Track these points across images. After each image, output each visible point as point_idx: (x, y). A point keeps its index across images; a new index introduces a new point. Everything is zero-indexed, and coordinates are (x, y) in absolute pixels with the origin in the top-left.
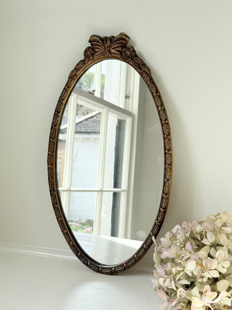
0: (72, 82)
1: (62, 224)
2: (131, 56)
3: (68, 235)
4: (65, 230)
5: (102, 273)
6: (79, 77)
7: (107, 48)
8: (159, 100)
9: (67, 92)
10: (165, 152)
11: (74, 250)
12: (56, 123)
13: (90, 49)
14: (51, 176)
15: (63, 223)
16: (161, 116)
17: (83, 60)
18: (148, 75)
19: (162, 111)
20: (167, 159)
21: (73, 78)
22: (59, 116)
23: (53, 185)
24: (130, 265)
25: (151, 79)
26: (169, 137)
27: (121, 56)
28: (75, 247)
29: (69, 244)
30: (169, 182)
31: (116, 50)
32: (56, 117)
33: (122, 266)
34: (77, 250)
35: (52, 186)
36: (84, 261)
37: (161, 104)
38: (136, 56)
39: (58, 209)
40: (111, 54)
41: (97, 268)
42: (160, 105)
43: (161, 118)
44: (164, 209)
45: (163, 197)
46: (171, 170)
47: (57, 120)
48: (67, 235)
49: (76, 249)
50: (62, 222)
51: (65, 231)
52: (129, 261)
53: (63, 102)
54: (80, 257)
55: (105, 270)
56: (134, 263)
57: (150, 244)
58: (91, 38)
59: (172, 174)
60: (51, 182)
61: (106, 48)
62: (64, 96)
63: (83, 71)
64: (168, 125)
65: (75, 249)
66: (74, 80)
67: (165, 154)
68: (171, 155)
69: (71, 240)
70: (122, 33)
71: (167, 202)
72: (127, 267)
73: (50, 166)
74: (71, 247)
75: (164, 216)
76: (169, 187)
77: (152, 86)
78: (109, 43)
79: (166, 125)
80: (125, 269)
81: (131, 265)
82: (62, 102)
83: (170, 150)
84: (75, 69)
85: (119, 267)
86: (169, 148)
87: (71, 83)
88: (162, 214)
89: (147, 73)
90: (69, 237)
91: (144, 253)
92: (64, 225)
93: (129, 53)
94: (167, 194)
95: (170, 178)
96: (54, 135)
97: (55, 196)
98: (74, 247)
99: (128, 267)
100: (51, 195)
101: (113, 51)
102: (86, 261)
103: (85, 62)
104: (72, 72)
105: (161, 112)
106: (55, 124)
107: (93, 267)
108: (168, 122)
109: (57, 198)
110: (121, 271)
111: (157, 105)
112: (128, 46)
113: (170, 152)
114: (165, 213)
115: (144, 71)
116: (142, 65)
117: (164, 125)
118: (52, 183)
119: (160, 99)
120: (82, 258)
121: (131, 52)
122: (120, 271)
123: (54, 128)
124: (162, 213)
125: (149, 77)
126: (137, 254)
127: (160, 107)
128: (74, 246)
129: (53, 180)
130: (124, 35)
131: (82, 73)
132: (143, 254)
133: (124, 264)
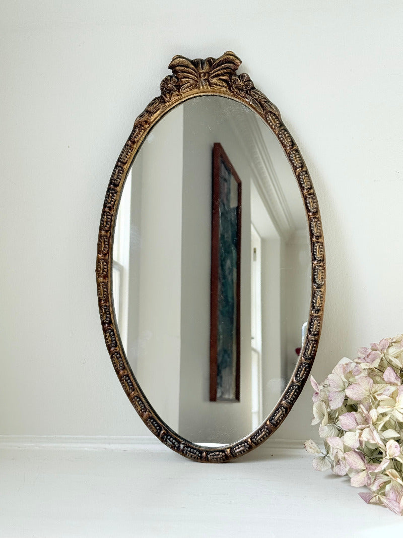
0: (141, 133)
1: (129, 381)
2: (246, 88)
3: (141, 400)
4: (133, 391)
5: (207, 460)
6: (152, 125)
7: (204, 76)
8: (298, 156)
9: (132, 151)
10: (311, 241)
11: (154, 425)
12: (112, 203)
13: (174, 78)
14: (104, 297)
15: (129, 379)
16: (302, 182)
17: (161, 97)
18: (277, 118)
19: (304, 175)
20: (316, 252)
21: (143, 126)
22: (117, 192)
23: (109, 312)
25: (282, 124)
26: (317, 216)
27: (229, 89)
28: (155, 420)
29: (141, 416)
30: (322, 290)
31: (220, 79)
32: (112, 193)
33: (244, 443)
34: (159, 425)
35: (107, 315)
36: (173, 443)
37: (301, 163)
38: (253, 88)
39: (119, 354)
40: (210, 86)
41: (198, 453)
42: (300, 165)
43: (303, 185)
44: (314, 335)
45: (313, 315)
46: (324, 269)
47: (113, 199)
48: (138, 399)
49: (157, 423)
50: (127, 378)
51: (133, 393)
52: (258, 433)
53: (125, 167)
54: (165, 437)
55: (213, 455)
56: (267, 436)
57: (294, 399)
58: (173, 61)
59: (325, 276)
60: (105, 307)
61: (202, 75)
62: (126, 157)
63: (159, 114)
64: (314, 196)
65: (154, 423)
66: (145, 130)
67: (313, 244)
68: (322, 244)
69: (145, 407)
70: (228, 52)
71: (319, 323)
72: (255, 443)
73: (101, 279)
74: (145, 421)
75: (316, 348)
76: (322, 297)
77: (285, 135)
78: (206, 67)
79: (312, 196)
80: (250, 448)
81: (261, 440)
82: (122, 168)
83: (321, 236)
84: (146, 111)
85: (240, 446)
86: (318, 234)
87: (140, 136)
88: (313, 344)
89: (275, 115)
90: (143, 403)
91: (283, 415)
92: (131, 382)
93: (242, 84)
94: (320, 309)
95: (323, 283)
96: (108, 224)
97: (114, 332)
98: (152, 420)
99: (257, 444)
100: (105, 330)
101: (214, 80)
102: (176, 443)
103: (164, 99)
104: (141, 116)
105: (302, 176)
106: (110, 205)
107: (190, 451)
108: (314, 192)
109: (116, 335)
110: (244, 452)
111: (295, 164)
112: (239, 72)
113: (320, 240)
114: (317, 341)
115: (270, 112)
116: (265, 102)
117: (309, 196)
118: (106, 309)
119: (299, 155)
120: (169, 437)
121: (245, 82)
122: (241, 453)
123: (109, 213)
124: (313, 342)
125: (279, 120)
126: (272, 419)
127: (299, 168)
128: (151, 418)
129: (107, 304)
130: (232, 55)
131: (158, 118)
132: (282, 418)
133: (248, 439)
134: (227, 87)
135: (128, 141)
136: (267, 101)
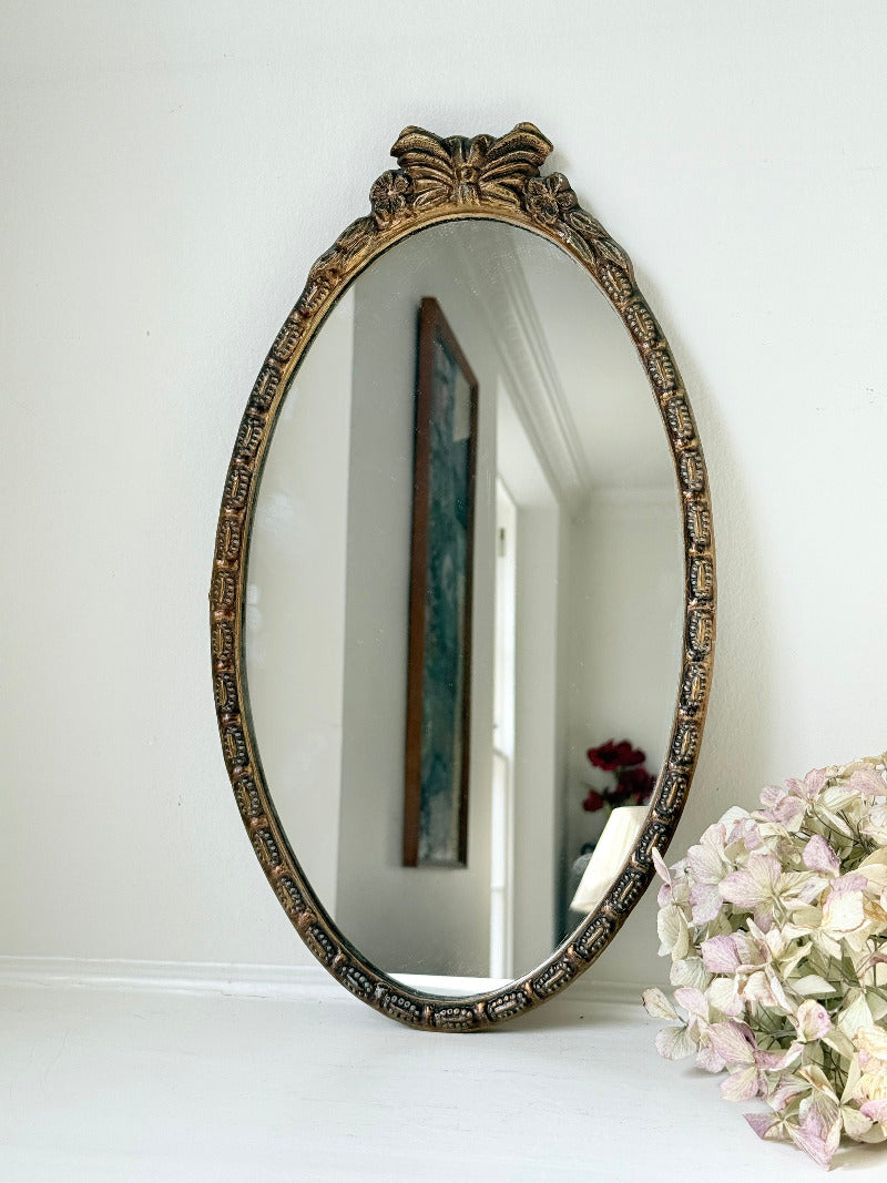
0: (323, 297)
1: (270, 842)
2: (560, 207)
3: (294, 885)
4: (279, 864)
5: (433, 1026)
6: (348, 278)
7: (468, 175)
8: (666, 364)
9: (301, 334)
10: (687, 554)
11: (320, 941)
12: (253, 448)
13: (401, 178)
14: (226, 655)
15: (271, 837)
16: (673, 423)
17: (371, 218)
18: (625, 276)
19: (679, 406)
20: (696, 579)
21: (327, 281)
22: (263, 425)
23: (235, 687)
24: (551, 986)
25: (634, 292)
26: (703, 500)
27: (523, 208)
28: (322, 931)
29: (294, 919)
30: (705, 665)
31: (502, 184)
32: (253, 426)
33: (516, 993)
34: (330, 942)
35: (228, 693)
36: (361, 985)
37: (672, 380)
38: (576, 207)
39: (253, 781)
40: (481, 199)
41: (413, 1008)
42: (670, 384)
43: (675, 429)
44: (682, 763)
45: (682, 720)
46: (712, 618)
47: (255, 439)
48: (289, 883)
49: (326, 937)
50: (267, 835)
51: (278, 868)
52: (548, 972)
53: (284, 370)
54: (344, 969)
55: (446, 1016)
56: (566, 980)
57: (630, 902)
58: (401, 138)
59: (714, 634)
60: (226, 677)
61: (463, 173)
62: (288, 348)
63: (365, 257)
64: (698, 454)
65: (322, 936)
66: (331, 290)
67: (690, 561)
68: (711, 563)
69: (303, 902)
70: (525, 123)
71: (696, 737)
72: (539, 994)
73: (219, 615)
74: (302, 933)
75: (686, 792)
76: (704, 681)
77: (640, 315)
78: (474, 157)
79: (693, 454)
80: (529, 1003)
81: (554, 989)
82: (277, 372)
83: (709, 545)
84: (337, 248)
85: (506, 998)
86: (702, 540)
87: (320, 302)
88: (679, 784)
89: (620, 269)
90: (299, 892)
91: (606, 936)
92: (275, 844)
93: (551, 198)
94: (697, 707)
95: (708, 648)
96: (242, 495)
97: (242, 733)
98: (316, 931)
99: (543, 997)
100: (223, 727)
101: (489, 187)
102: (366, 984)
103: (376, 224)
104: (324, 259)
105: (674, 407)
106: (248, 453)
107: (396, 1004)
108: (699, 445)
109: (248, 740)
110: (515, 1012)
111: (660, 382)
112: (545, 171)
113: (706, 553)
114: (687, 778)
115: (610, 262)
116: (600, 239)
117: (687, 455)
118: (229, 681)
119: (668, 361)
120: (351, 970)
121: (558, 192)
122: (509, 1015)
123: (244, 469)
124: (680, 780)
125: (628, 282)
126: (581, 944)
127: (668, 390)
128: (315, 925)
129: (231, 671)
130: (532, 132)
131: (363, 264)
132: (603, 943)
133: (524, 983)
134: (518, 203)
135: (292, 313)
136: (605, 238)
